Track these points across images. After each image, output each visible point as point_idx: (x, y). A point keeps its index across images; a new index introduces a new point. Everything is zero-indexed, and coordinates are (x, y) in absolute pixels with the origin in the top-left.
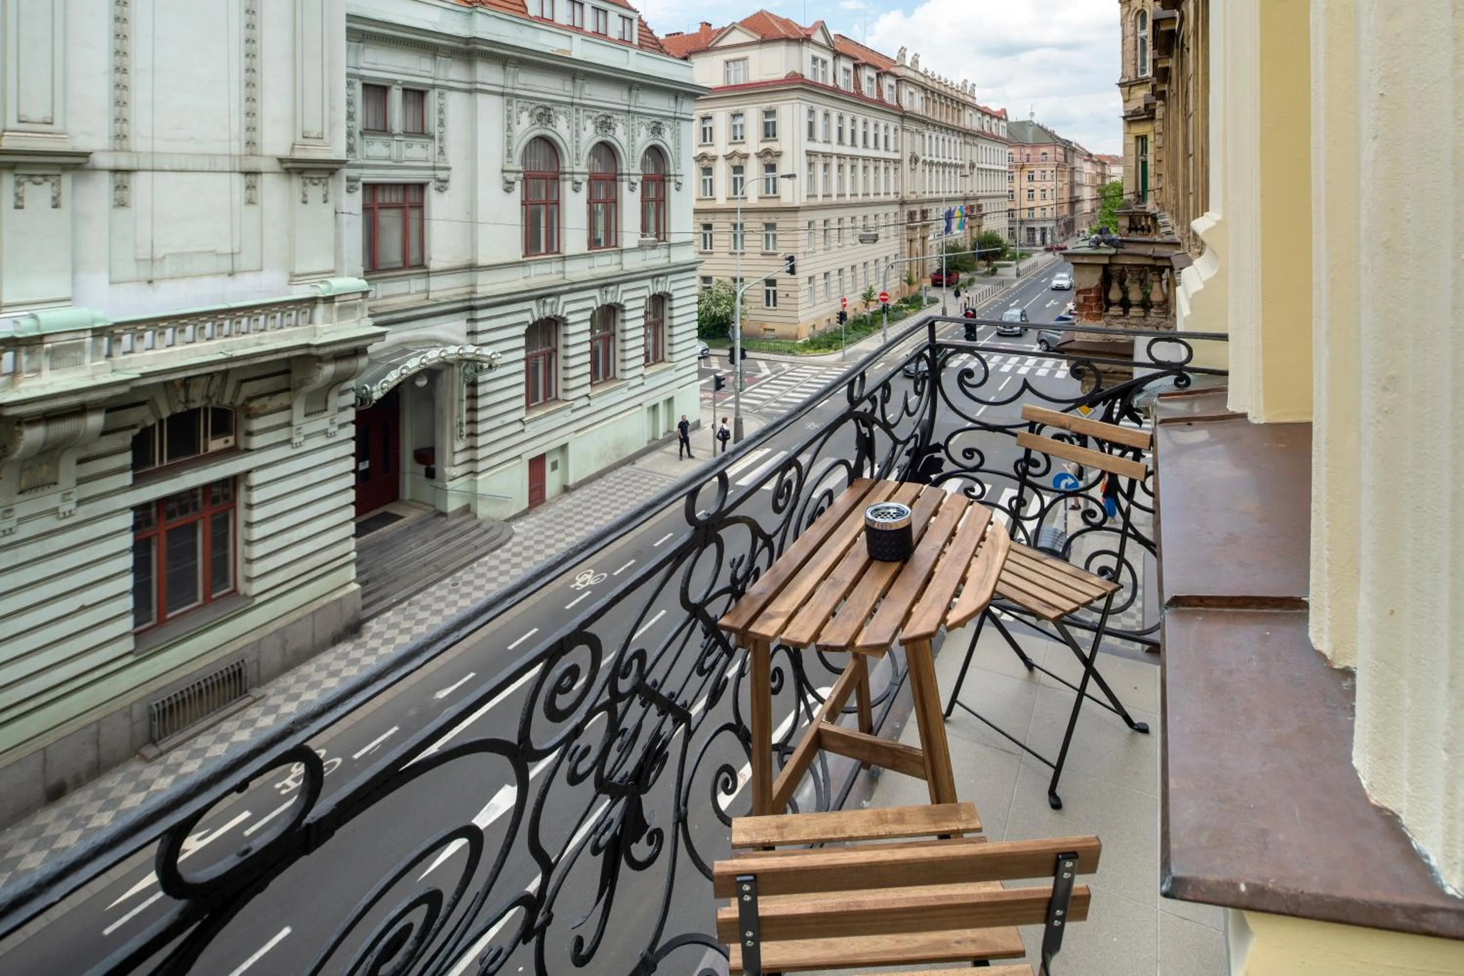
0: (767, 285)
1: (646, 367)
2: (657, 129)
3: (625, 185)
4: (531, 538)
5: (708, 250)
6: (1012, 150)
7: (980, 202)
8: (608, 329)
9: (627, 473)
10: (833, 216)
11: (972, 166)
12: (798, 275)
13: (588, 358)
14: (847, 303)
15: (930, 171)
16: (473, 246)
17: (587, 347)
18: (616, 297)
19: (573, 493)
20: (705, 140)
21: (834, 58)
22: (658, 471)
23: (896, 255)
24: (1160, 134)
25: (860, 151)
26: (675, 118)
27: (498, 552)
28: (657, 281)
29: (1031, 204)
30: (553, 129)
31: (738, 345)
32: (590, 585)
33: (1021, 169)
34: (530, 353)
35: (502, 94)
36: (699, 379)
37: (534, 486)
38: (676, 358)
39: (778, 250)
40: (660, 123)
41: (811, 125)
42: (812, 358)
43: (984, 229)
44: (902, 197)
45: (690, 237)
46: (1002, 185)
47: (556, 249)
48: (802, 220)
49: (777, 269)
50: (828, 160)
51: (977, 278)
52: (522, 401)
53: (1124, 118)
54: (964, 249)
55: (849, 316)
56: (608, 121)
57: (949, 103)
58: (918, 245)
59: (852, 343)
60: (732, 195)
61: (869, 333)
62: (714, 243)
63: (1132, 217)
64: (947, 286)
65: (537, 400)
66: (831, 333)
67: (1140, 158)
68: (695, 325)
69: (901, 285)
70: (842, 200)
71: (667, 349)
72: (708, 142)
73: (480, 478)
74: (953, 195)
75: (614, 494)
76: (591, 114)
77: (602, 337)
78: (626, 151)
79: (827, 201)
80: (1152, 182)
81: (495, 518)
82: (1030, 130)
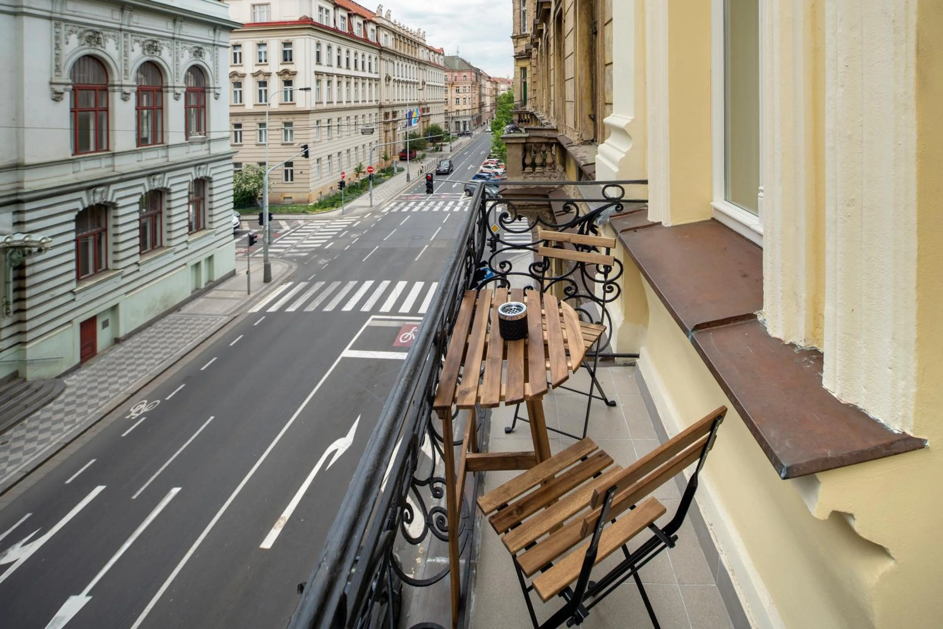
0: (286, 167)
1: (190, 235)
2: (198, 53)
3: (171, 96)
4: (84, 387)
5: (239, 143)
6: (446, 74)
7: (428, 106)
8: (155, 208)
9: (174, 319)
10: (334, 116)
11: (424, 83)
12: (310, 158)
13: (137, 233)
14: (346, 175)
15: (398, 86)
16: (20, 147)
17: (137, 224)
18: (163, 183)
19: (124, 343)
20: (235, 62)
21: (334, 9)
22: (201, 312)
23: (376, 141)
24: (535, 67)
25: (352, 72)
26: (214, 45)
27: (51, 405)
28: (199, 169)
29: (458, 107)
30: (103, 49)
31: (266, 211)
32: (145, 413)
33: (452, 85)
34: (79, 235)
35: (50, 18)
36: (235, 238)
37: (84, 345)
38: (215, 225)
39: (294, 141)
40: (201, 48)
41: (318, 54)
42: (320, 215)
43: (431, 123)
44: (381, 103)
45: (227, 134)
46: (440, 95)
47: (105, 147)
48: (312, 119)
49: (295, 155)
50: (331, 78)
51: (427, 154)
52: (73, 275)
53: (515, 57)
54: (419, 136)
55: (346, 184)
56: (155, 45)
57: (410, 43)
58: (390, 134)
59: (348, 202)
60: (258, 103)
61: (360, 194)
62: (243, 138)
63: (520, 114)
64: (410, 160)
65: (88, 273)
66: (334, 196)
67: (523, 80)
68: (232, 199)
69: (380, 161)
70: (340, 105)
71: (208, 219)
72: (238, 63)
73: (28, 346)
74: (412, 101)
75: (163, 337)
76: (138, 38)
77: (151, 215)
78: (212, 71)
79: (330, 106)
80: (529, 94)
81: (46, 377)
82: (457, 62)
